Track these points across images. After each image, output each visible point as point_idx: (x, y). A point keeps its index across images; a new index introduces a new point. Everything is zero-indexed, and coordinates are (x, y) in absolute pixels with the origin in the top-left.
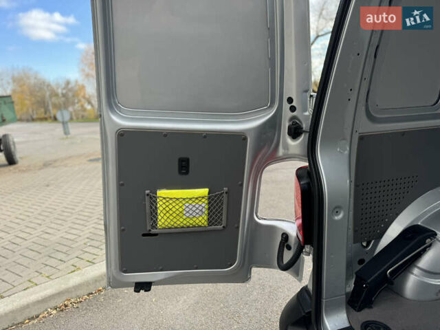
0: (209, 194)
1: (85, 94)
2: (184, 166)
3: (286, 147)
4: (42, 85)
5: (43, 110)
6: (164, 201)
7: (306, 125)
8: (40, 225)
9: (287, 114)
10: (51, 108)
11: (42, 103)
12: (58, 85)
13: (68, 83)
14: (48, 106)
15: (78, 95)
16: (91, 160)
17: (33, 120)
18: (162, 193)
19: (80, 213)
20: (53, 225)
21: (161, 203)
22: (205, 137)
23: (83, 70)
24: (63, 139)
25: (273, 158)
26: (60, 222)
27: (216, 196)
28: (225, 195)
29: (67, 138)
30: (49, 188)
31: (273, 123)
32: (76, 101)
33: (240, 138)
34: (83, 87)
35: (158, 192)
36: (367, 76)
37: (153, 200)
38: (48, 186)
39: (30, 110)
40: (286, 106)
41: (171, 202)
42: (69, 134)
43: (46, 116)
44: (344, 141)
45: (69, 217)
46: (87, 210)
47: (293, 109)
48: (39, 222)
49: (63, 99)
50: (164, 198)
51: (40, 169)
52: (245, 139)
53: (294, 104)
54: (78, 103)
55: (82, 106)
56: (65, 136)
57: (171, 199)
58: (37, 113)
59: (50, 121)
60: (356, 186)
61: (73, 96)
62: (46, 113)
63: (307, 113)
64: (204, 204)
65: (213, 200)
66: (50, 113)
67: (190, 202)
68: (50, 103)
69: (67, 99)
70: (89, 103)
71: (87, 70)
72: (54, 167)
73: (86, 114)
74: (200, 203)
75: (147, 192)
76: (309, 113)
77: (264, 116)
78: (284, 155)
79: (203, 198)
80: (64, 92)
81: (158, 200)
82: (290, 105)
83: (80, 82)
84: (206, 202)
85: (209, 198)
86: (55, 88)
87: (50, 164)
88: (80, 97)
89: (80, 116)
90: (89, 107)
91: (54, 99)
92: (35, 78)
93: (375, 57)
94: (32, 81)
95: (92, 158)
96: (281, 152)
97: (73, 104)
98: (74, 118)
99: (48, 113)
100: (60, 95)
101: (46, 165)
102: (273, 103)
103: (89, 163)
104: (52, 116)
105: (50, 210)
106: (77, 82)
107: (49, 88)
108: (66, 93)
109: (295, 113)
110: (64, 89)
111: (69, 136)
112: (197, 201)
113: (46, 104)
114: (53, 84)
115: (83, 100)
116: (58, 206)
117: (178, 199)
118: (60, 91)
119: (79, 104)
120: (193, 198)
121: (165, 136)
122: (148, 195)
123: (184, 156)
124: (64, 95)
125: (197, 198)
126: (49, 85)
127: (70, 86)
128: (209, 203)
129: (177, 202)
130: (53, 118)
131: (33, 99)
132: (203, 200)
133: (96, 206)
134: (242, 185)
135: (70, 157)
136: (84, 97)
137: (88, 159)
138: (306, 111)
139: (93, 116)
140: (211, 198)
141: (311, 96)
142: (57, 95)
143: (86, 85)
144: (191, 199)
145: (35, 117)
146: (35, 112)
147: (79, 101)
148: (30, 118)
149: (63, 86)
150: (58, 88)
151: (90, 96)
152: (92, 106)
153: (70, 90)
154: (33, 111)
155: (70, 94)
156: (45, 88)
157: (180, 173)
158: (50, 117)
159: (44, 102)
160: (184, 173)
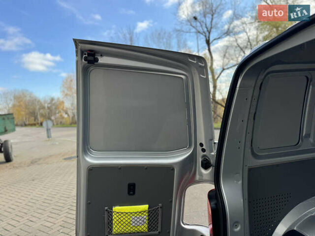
0: (149, 208)
1: (63, 107)
2: (132, 189)
3: (201, 174)
4: (34, 101)
5: (33, 118)
6: (118, 215)
7: (213, 161)
8: (26, 214)
9: (200, 154)
10: (39, 116)
11: (33, 114)
12: (45, 102)
13: (52, 99)
14: (37, 116)
15: (59, 108)
16: (65, 159)
17: (26, 125)
18: (116, 209)
19: (56, 203)
20: (35, 214)
21: (115, 216)
22: (146, 168)
23: (64, 91)
24: (46, 141)
25: (192, 181)
26: (40, 211)
27: (153, 210)
28: (160, 209)
29: (49, 140)
30: (34, 182)
31: (192, 159)
32: (57, 112)
33: (169, 169)
34: (63, 102)
35: (113, 208)
36: (250, 130)
37: (110, 214)
38: (33, 180)
39: (24, 118)
40: (199, 148)
41: (122, 215)
42: (51, 137)
43: (35, 123)
44: (238, 175)
45: (47, 207)
46: (61, 201)
47: (204, 150)
48: (25, 211)
49: (48, 111)
50: (118, 213)
51: (28, 166)
52: (173, 169)
53: (204, 147)
54: (58, 113)
55: (61, 115)
56: (48, 139)
57: (122, 213)
58: (29, 121)
59: (37, 126)
60: (249, 202)
61: (56, 109)
62: (35, 120)
63: (213, 154)
64: (145, 216)
65: (151, 213)
66: (38, 120)
67: (136, 215)
68: (39, 114)
69: (51, 111)
70: (66, 113)
71: (66, 91)
72: (39, 164)
73: (64, 121)
74: (143, 216)
75: (106, 208)
76: (214, 153)
77: (185, 154)
78: (200, 179)
79: (144, 212)
80: (49, 105)
81: (113, 214)
82: (201, 148)
83: (61, 99)
84: (147, 215)
85: (149, 212)
86: (43, 103)
87: (36, 162)
88: (60, 110)
89: (59, 122)
90: (66, 116)
91: (42, 111)
92: (30, 97)
93: (254, 119)
94: (28, 98)
95: (65, 157)
96: (197, 177)
97: (55, 114)
98: (55, 124)
99: (37, 120)
100: (46, 108)
101: (33, 162)
102: (190, 146)
103: (64, 161)
104: (39, 122)
105: (34, 201)
106: (58, 99)
107: (39, 103)
108: (51, 106)
109: (205, 153)
110: (49, 104)
111: (50, 139)
112: (140, 214)
113: (36, 114)
114: (42, 101)
115: (62, 111)
116: (40, 197)
117: (127, 213)
118: (46, 105)
119: (60, 114)
120: (138, 212)
121: (120, 169)
122: (106, 210)
123: (132, 182)
124: (49, 108)
125: (140, 212)
126: (39, 101)
127: (53, 102)
128: (149, 215)
129: (127, 215)
130: (40, 124)
131: (27, 110)
132: (145, 214)
133: (68, 198)
134: (171, 202)
135: (51, 156)
136: (63, 109)
137: (63, 158)
138: (212, 152)
139: (68, 122)
140: (150, 212)
141: (215, 143)
142: (44, 108)
143: (65, 101)
144: (136, 213)
145: (27, 123)
146: (27, 120)
147: (60, 112)
148: (23, 124)
149: (49, 101)
150: (45, 103)
151: (67, 108)
152: (68, 115)
153: (54, 104)
154: (26, 119)
155: (54, 107)
156: (36, 103)
157: (129, 193)
158: (38, 123)
159: (34, 113)
160: (132, 194)
